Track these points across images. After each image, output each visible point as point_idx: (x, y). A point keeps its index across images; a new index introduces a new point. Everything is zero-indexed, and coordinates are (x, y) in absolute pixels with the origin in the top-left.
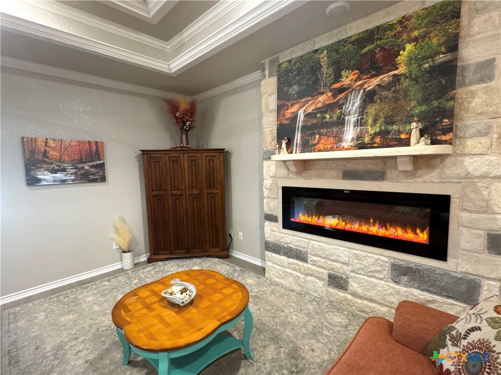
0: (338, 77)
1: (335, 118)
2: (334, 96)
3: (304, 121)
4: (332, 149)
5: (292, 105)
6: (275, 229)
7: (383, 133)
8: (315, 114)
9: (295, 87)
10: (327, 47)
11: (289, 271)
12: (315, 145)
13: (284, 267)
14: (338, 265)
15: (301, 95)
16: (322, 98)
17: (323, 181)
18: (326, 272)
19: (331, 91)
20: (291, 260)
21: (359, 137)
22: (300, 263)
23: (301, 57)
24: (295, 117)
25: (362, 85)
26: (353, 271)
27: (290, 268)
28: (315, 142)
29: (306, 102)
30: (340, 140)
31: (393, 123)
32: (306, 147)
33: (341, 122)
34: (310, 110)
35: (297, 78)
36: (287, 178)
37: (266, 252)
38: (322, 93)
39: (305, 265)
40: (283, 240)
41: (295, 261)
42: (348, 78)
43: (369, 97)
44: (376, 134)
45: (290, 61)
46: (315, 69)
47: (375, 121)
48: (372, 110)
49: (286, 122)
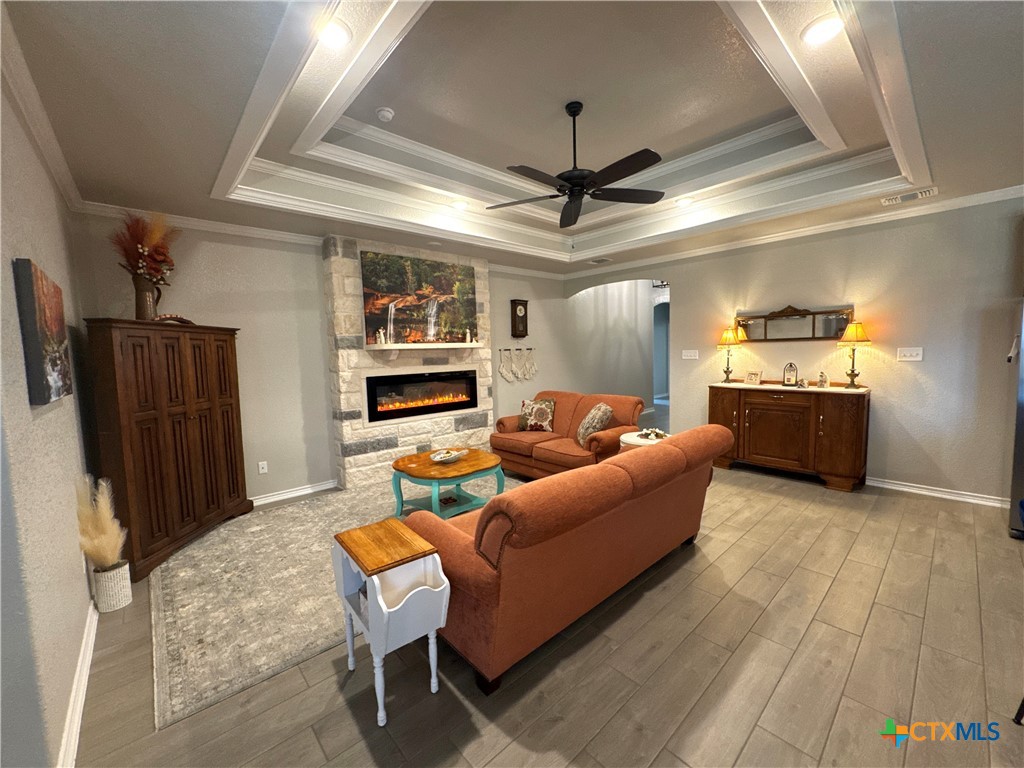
0: (420, 287)
1: (421, 317)
2: (419, 299)
3: (395, 315)
4: (419, 342)
5: (382, 297)
6: (358, 426)
7: (450, 333)
8: (405, 311)
9: (384, 281)
10: (411, 259)
11: (379, 465)
12: (407, 337)
13: (373, 464)
14: (424, 436)
15: (390, 290)
16: (409, 298)
17: (408, 368)
18: (415, 447)
19: (416, 295)
20: (381, 452)
21: (438, 334)
22: (390, 451)
23: (388, 256)
24: (386, 310)
25: (436, 298)
26: (435, 436)
27: (380, 462)
28: (407, 334)
29: (396, 298)
30: (426, 335)
31: (454, 327)
32: (399, 338)
33: (425, 321)
34: (400, 306)
35: (385, 273)
36: (372, 368)
37: (347, 459)
38: (409, 295)
39: (396, 450)
40: (370, 435)
41: (385, 451)
42: (427, 290)
43: (441, 308)
44: (447, 333)
45: (377, 254)
46: (402, 272)
47: (446, 324)
48: (443, 316)
49: (377, 312)
